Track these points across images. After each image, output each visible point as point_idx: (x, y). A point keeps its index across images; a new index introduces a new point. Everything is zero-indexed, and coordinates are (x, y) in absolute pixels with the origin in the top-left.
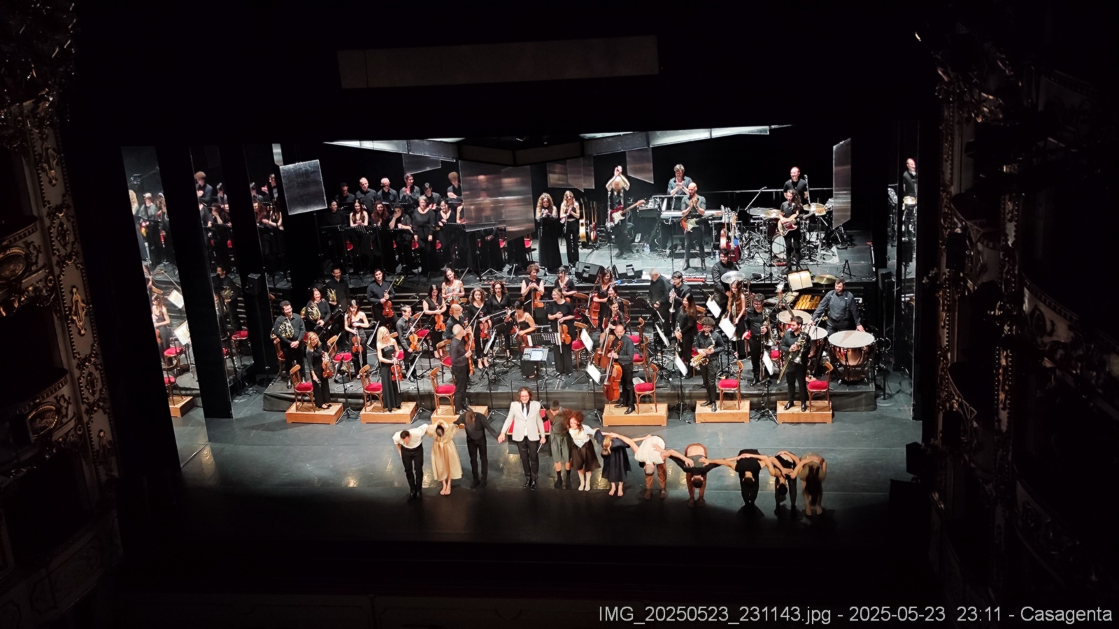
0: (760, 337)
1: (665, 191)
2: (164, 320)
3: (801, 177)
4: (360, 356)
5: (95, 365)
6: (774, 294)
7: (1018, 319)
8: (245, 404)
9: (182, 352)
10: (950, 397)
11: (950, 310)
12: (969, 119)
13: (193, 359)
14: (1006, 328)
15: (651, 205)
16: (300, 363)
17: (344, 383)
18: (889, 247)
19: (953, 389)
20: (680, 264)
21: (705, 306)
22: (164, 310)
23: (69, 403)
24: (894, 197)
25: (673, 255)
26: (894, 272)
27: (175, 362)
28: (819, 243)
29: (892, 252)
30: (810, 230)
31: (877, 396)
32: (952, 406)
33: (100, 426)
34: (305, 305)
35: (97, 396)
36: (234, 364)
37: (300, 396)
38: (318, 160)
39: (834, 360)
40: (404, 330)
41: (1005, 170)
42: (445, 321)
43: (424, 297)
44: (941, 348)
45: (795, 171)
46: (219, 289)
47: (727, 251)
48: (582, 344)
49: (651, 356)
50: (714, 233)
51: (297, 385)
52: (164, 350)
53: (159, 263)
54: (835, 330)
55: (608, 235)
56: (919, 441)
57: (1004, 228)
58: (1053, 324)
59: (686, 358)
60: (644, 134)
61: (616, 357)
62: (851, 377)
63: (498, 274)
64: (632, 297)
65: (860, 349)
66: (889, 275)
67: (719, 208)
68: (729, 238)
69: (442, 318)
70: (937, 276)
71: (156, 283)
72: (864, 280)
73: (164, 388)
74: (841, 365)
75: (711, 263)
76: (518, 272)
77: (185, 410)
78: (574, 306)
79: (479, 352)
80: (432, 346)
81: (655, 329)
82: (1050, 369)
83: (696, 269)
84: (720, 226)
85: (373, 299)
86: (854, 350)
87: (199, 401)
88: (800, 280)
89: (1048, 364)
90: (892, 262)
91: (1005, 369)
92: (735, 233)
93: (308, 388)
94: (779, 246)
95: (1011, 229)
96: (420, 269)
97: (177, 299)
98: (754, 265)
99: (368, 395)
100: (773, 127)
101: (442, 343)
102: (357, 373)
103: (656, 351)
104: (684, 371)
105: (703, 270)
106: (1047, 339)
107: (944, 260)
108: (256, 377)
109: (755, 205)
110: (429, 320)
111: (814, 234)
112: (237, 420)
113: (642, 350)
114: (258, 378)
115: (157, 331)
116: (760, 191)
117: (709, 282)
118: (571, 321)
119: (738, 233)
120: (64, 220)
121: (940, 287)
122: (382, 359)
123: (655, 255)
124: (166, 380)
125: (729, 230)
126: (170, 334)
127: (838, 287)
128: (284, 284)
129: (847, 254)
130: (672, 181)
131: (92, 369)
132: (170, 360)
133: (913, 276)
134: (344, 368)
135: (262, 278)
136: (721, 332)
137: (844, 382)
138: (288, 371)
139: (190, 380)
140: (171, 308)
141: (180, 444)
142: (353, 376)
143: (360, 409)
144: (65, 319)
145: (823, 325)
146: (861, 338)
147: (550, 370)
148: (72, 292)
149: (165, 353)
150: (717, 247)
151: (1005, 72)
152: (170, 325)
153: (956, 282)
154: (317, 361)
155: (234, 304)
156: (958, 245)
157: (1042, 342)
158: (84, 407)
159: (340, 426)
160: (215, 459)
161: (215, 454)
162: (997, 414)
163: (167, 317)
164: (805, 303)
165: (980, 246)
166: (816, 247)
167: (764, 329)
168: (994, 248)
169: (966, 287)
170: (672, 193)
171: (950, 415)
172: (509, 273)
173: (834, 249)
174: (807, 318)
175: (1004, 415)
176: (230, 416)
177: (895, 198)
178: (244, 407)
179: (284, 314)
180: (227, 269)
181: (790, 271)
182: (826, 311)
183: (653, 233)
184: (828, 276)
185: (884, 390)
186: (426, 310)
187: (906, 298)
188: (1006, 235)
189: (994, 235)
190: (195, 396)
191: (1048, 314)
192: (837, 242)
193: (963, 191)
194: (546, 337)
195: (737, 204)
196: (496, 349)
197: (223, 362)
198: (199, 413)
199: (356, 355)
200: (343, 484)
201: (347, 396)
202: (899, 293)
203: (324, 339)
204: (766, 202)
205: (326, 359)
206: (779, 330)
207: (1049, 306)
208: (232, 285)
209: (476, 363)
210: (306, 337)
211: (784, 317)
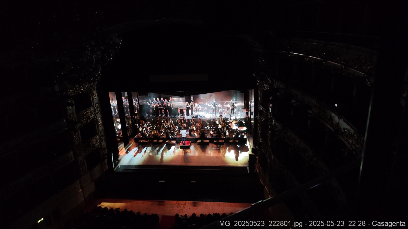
5: (103, 132)
7: (272, 125)
11: (260, 123)
12: (263, 89)
14: (270, 127)
15: (206, 104)
19: (260, 137)
23: (98, 140)
26: (250, 116)
32: (260, 141)
33: (104, 143)
35: (103, 138)
44: (258, 130)
58: (278, 126)
70: (257, 117)
86: (243, 131)
89: (277, 133)
91: (269, 134)
95: (270, 109)
97: (119, 120)
106: (277, 129)
107: (259, 115)
109: (225, 104)
116: (226, 102)
119: (222, 109)
120: (98, 106)
121: (258, 119)
125: (220, 109)
129: (241, 113)
131: (102, 133)
140: (118, 122)
144: (98, 124)
148: (99, 119)
151: (269, 81)
156: (261, 111)
158: (101, 140)
164: (234, 122)
169: (262, 119)
173: (239, 112)
175: (269, 142)
177: (250, 103)
184: (238, 117)
190: (122, 138)
195: (222, 104)
207: (277, 123)
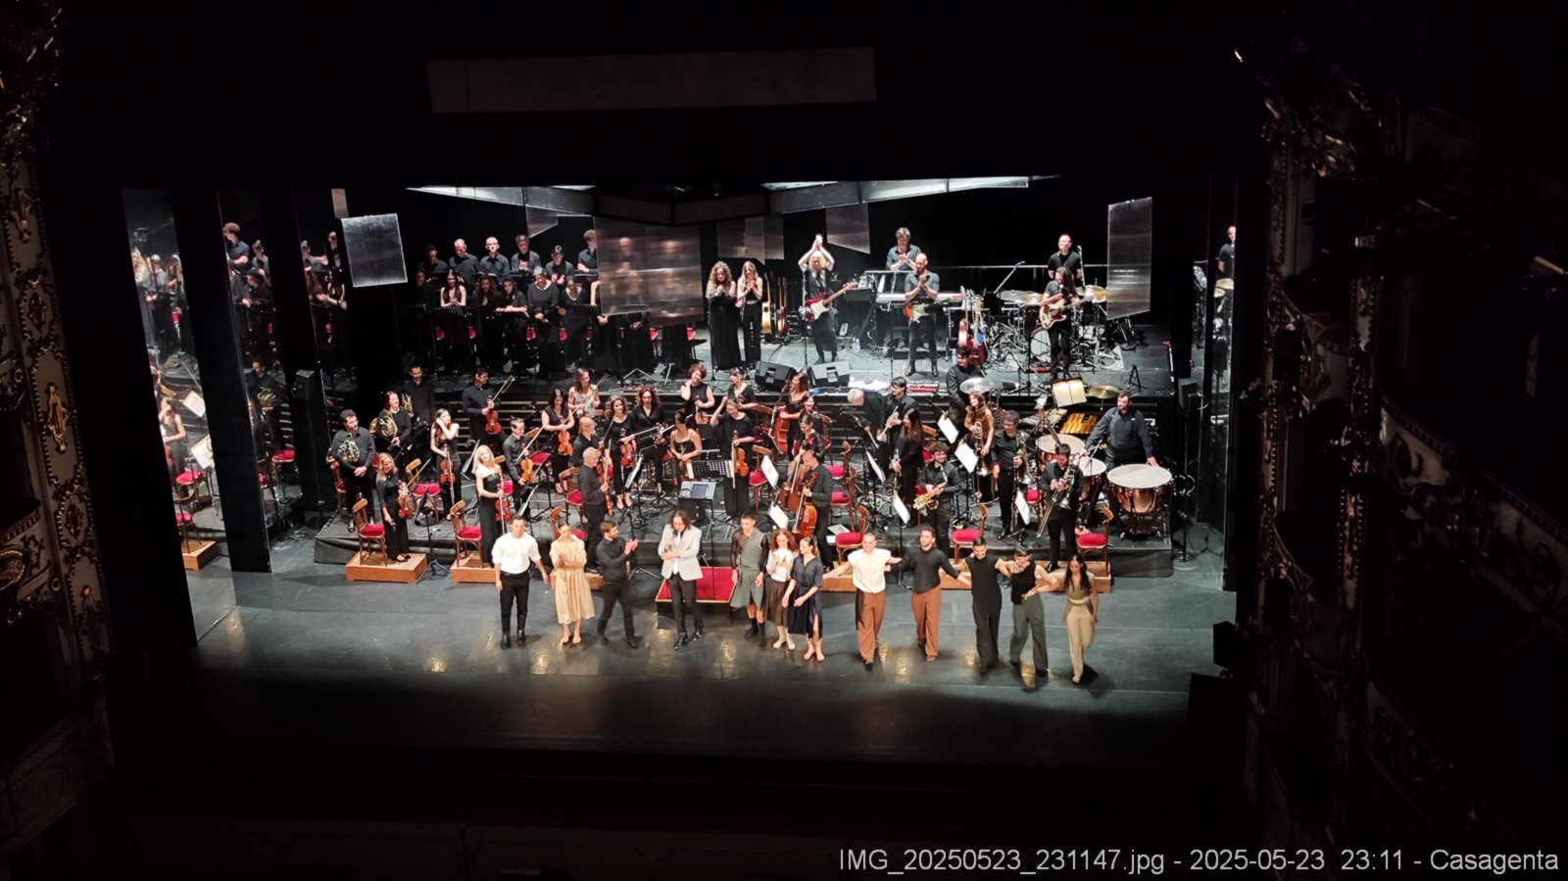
0: (1013, 472)
1: (883, 266)
2: (177, 432)
3: (1073, 249)
4: (452, 488)
5: (79, 494)
6: (1032, 411)
7: (1375, 452)
8: (288, 553)
9: (201, 478)
10: (1277, 558)
11: (1277, 438)
12: (1308, 172)
13: (216, 488)
14: (1356, 464)
15: (863, 284)
16: (368, 496)
17: (428, 526)
18: (1194, 349)
19: (1280, 547)
20: (901, 367)
21: (936, 426)
22: (178, 418)
23: (41, 547)
24: (1201, 277)
25: (893, 355)
26: (1201, 383)
27: (191, 492)
28: (1096, 341)
29: (1198, 355)
30: (1084, 323)
31: (1174, 557)
32: (1278, 572)
33: (85, 580)
34: (376, 414)
35: (81, 538)
36: (274, 496)
37: (365, 544)
38: (396, 215)
39: (1116, 506)
40: (515, 452)
41: (1357, 243)
42: (571, 441)
43: (543, 407)
44: (1264, 491)
45: (1064, 241)
46: (254, 391)
47: (966, 351)
48: (762, 476)
49: (859, 495)
50: (951, 324)
51: (363, 527)
52: (176, 476)
53: (171, 353)
54: (1117, 463)
55: (803, 324)
56: (1232, 620)
57: (1355, 325)
58: (1421, 460)
59: (908, 498)
60: (854, 184)
61: (810, 494)
62: (1137, 529)
63: (648, 377)
64: (834, 413)
65: (1151, 491)
66: (1193, 388)
67: (958, 290)
68: (970, 332)
69: (568, 436)
70: (1260, 390)
71: (166, 381)
72: (1159, 393)
73: (176, 529)
74: (1124, 512)
75: (945, 367)
76: (675, 373)
77: (204, 560)
78: (755, 422)
79: (619, 485)
80: (553, 476)
81: (865, 457)
82: (1416, 521)
83: (924, 374)
84: (959, 315)
85: (471, 410)
86: (1143, 491)
87: (225, 548)
88: (1069, 392)
89: (1411, 514)
90: (1199, 369)
91: (1353, 521)
92: (980, 325)
93: (378, 532)
94: (1041, 344)
95: (1364, 326)
96: (538, 368)
97: (195, 403)
98: (1006, 369)
99: (462, 544)
100: (1035, 178)
101: (567, 472)
102: (447, 511)
103: (866, 488)
104: (905, 516)
105: (934, 376)
106: (1412, 481)
107: (1270, 369)
108: (302, 517)
109: (1007, 287)
110: (549, 439)
111: (1090, 329)
112: (278, 575)
113: (847, 487)
114: (308, 516)
115: (167, 449)
116: (1014, 267)
117: (942, 393)
118: (751, 444)
119: (983, 326)
120: (40, 291)
121: (1264, 405)
122: (482, 491)
123: (867, 354)
124: (179, 518)
125: (971, 321)
126: (185, 453)
127: (1122, 402)
128: (345, 386)
129: (1135, 357)
130: (892, 251)
131: (75, 500)
132: (185, 489)
133: (1227, 390)
134: (429, 504)
135: (316, 376)
136: (958, 463)
137: (1128, 536)
138: (350, 510)
139: (212, 519)
140: (188, 416)
141: (197, 608)
142: (442, 516)
143: (451, 563)
144: (39, 429)
145: (1100, 455)
146: (1151, 475)
147: (718, 512)
148: (48, 392)
149: (178, 480)
150: (954, 344)
151: (1359, 107)
152: (184, 440)
153: (1286, 399)
154: (391, 493)
155: (275, 415)
156: (1291, 346)
157: (1405, 485)
158: (62, 554)
159: (422, 585)
160: (245, 630)
161: (245, 624)
162: (1341, 583)
163: (181, 428)
164: (1075, 424)
165: (1320, 348)
166: (1093, 347)
167: (1018, 460)
168: (1340, 352)
169: (1300, 406)
170: (894, 268)
171: (1276, 585)
172: (664, 374)
173: (1117, 350)
174: (1077, 447)
175: (1351, 585)
176: (266, 569)
177: (1204, 280)
178: (288, 557)
179: (345, 428)
180: (267, 364)
181: (1055, 380)
182: (1105, 437)
183: (865, 323)
184: (1108, 388)
185: (1184, 549)
186: (546, 425)
187: (1219, 420)
188: (1357, 335)
189: (1341, 334)
190: (219, 540)
191: (1415, 446)
192: (1121, 341)
193: (1298, 273)
194: (712, 466)
195: (984, 284)
196: (642, 481)
197: (258, 494)
198: (225, 563)
199: (445, 486)
200: (425, 668)
201: (431, 543)
202: (1208, 413)
203: (401, 463)
204: (1024, 282)
205: (404, 491)
206: (1039, 461)
207: (1416, 434)
208: (274, 386)
209: (614, 500)
210: (376, 460)
211: (1046, 444)
